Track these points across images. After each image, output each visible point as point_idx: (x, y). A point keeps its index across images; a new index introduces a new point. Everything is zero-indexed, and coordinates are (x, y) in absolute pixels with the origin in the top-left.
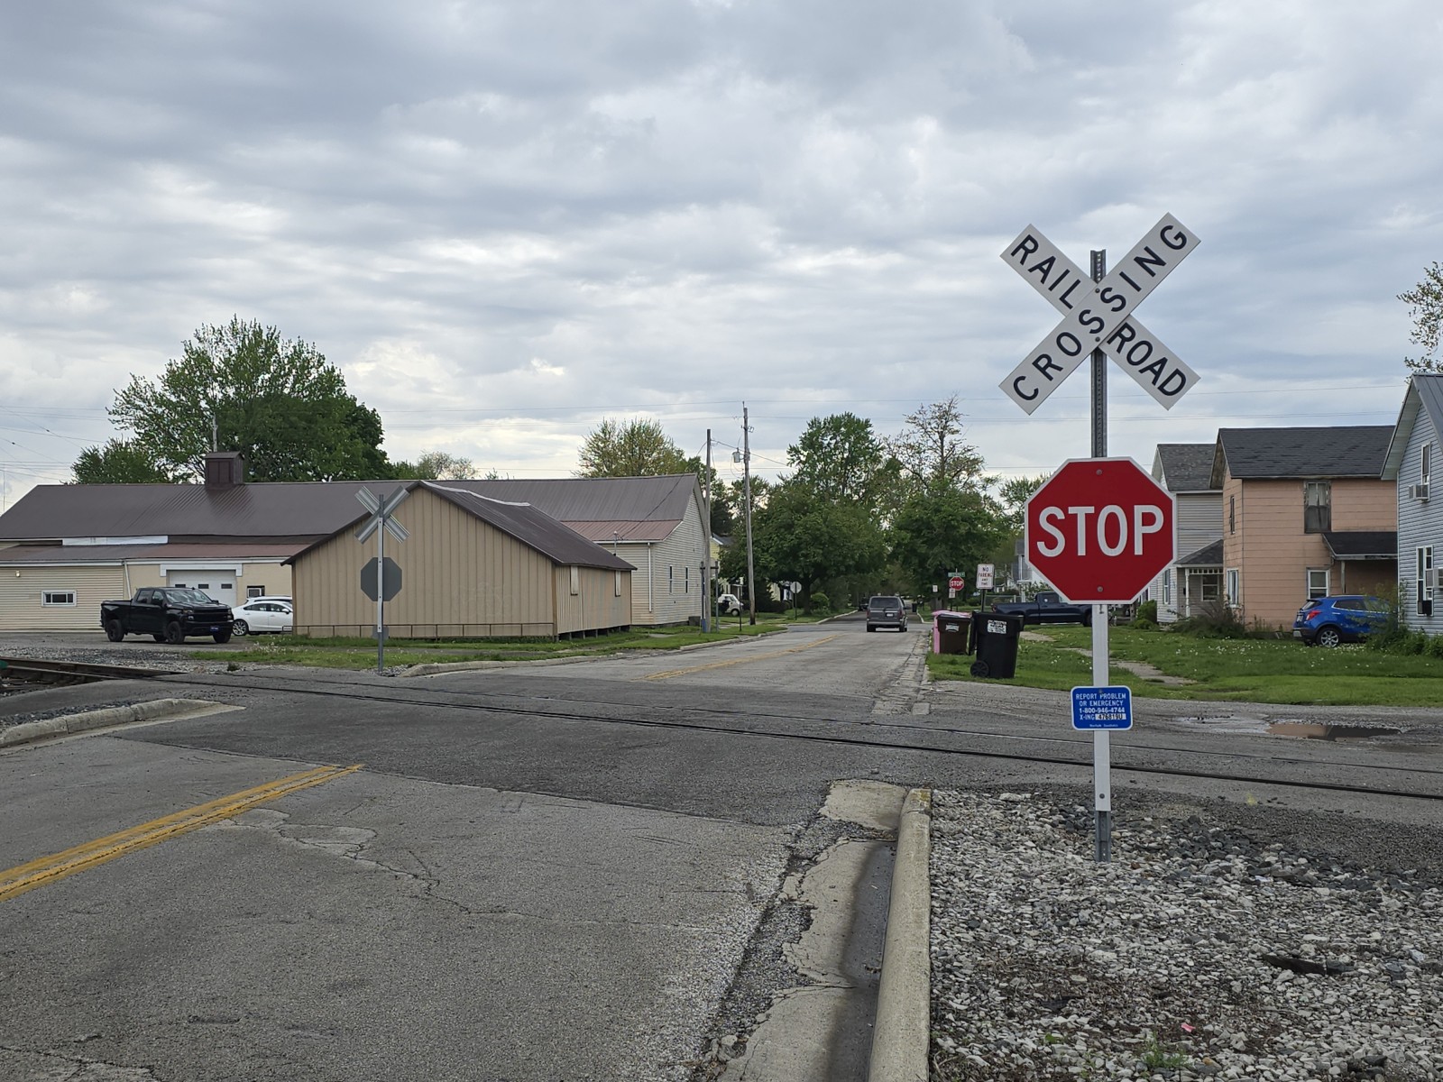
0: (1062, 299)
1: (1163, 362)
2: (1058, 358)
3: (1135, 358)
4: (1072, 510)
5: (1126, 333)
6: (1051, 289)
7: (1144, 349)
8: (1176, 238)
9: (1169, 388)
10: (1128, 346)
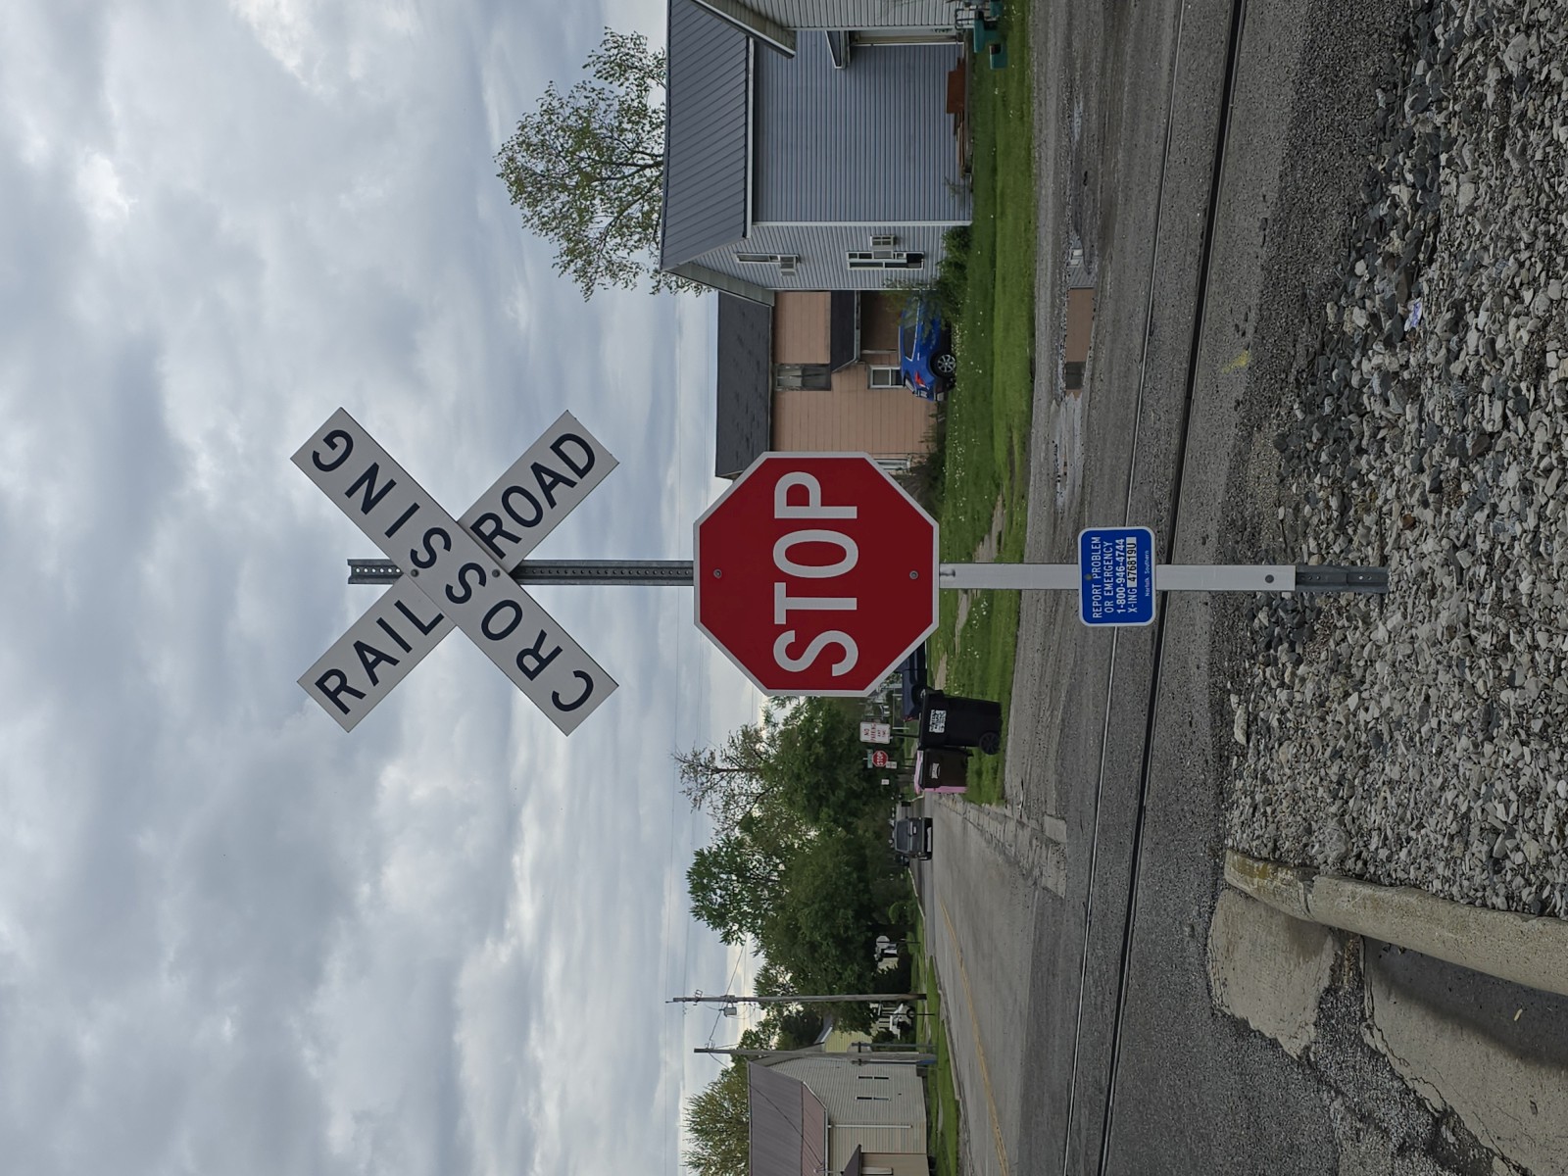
0: (426, 630)
1: (538, 469)
2: (524, 638)
3: (529, 514)
4: (780, 619)
5: (488, 527)
6: (408, 648)
7: (515, 500)
8: (333, 446)
9: (581, 461)
10: (509, 524)
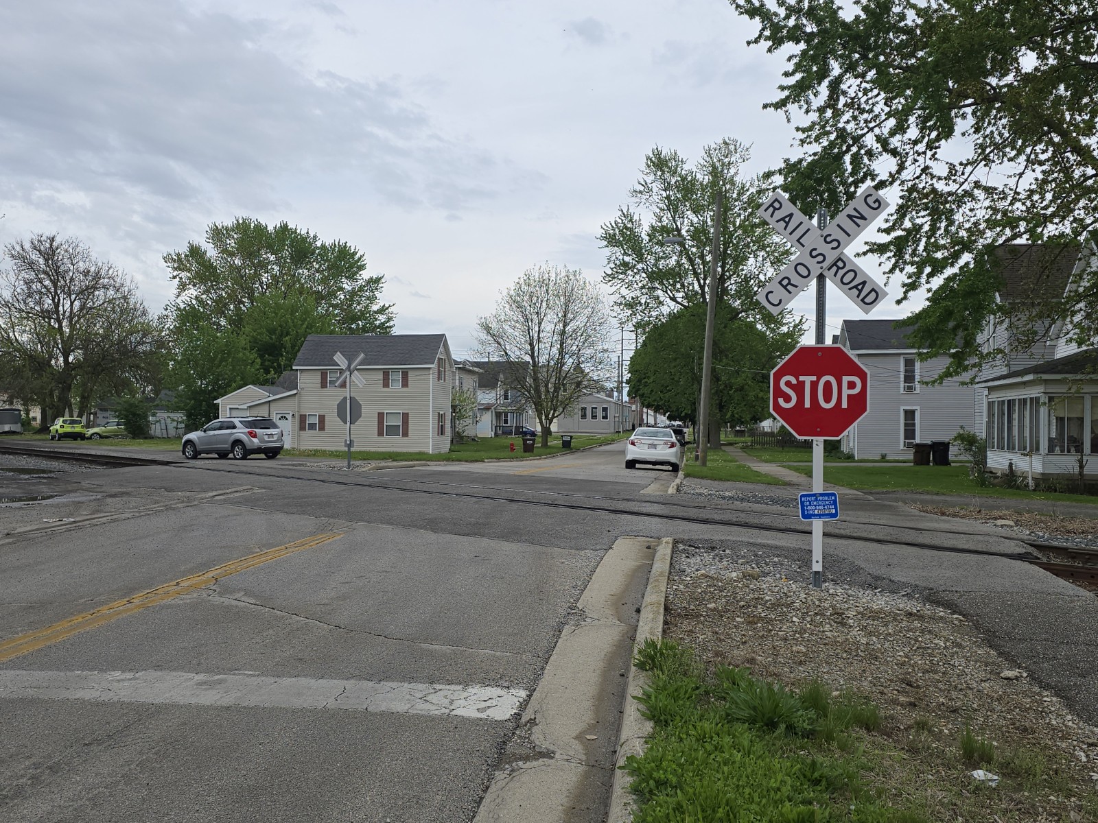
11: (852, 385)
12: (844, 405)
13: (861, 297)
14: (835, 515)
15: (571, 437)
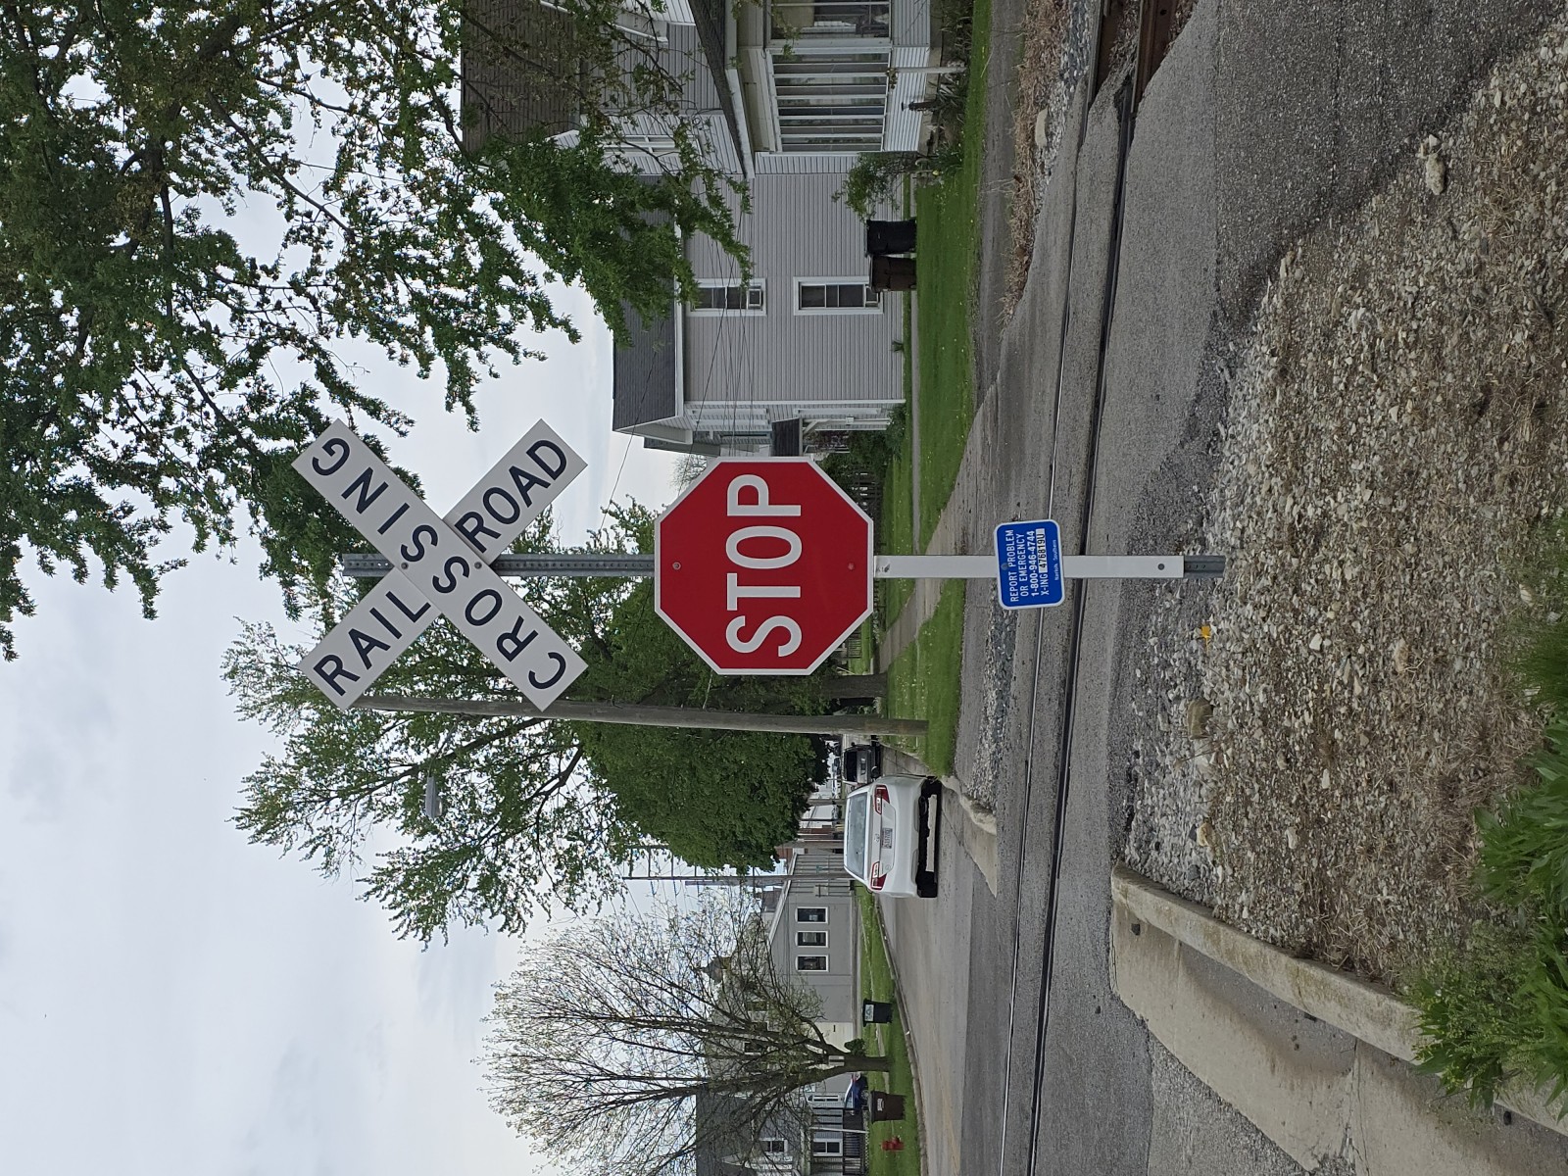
11: (748, 496)
12: (794, 511)
13: (547, 478)
14: (1050, 530)
15: (867, 1002)
